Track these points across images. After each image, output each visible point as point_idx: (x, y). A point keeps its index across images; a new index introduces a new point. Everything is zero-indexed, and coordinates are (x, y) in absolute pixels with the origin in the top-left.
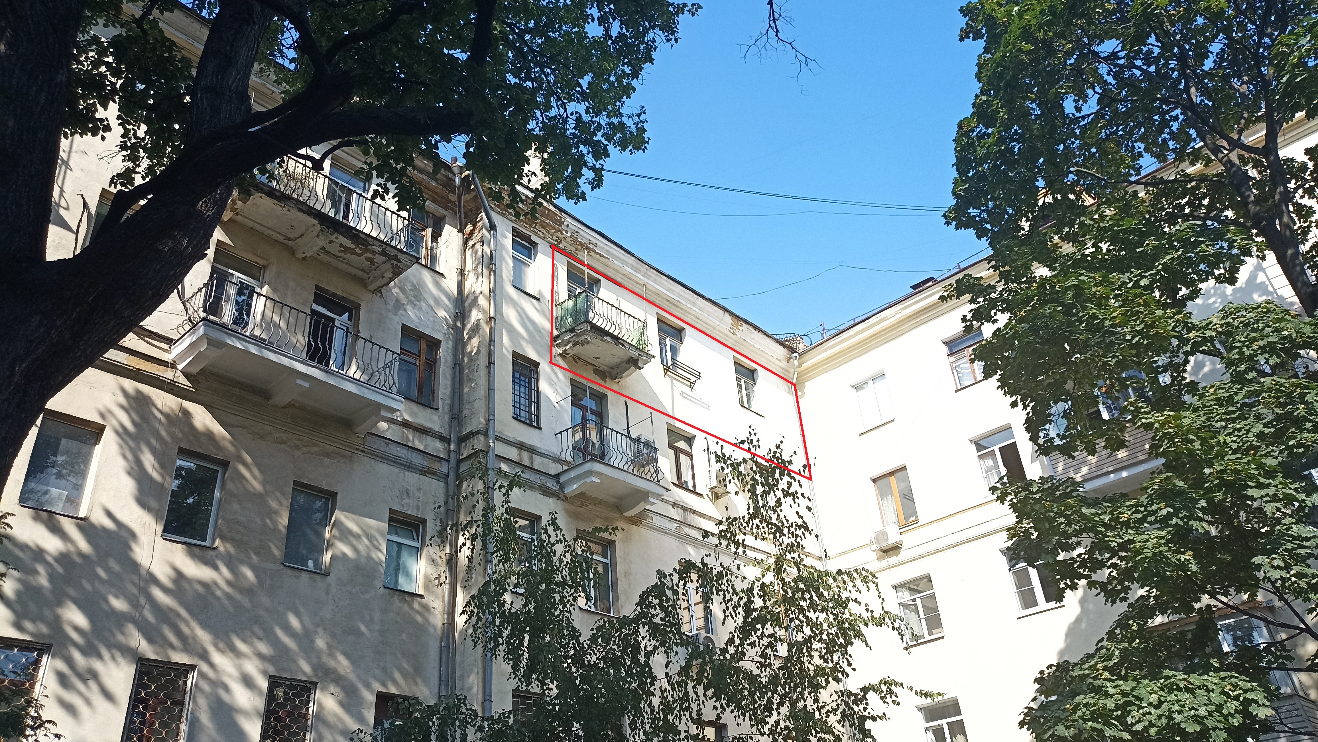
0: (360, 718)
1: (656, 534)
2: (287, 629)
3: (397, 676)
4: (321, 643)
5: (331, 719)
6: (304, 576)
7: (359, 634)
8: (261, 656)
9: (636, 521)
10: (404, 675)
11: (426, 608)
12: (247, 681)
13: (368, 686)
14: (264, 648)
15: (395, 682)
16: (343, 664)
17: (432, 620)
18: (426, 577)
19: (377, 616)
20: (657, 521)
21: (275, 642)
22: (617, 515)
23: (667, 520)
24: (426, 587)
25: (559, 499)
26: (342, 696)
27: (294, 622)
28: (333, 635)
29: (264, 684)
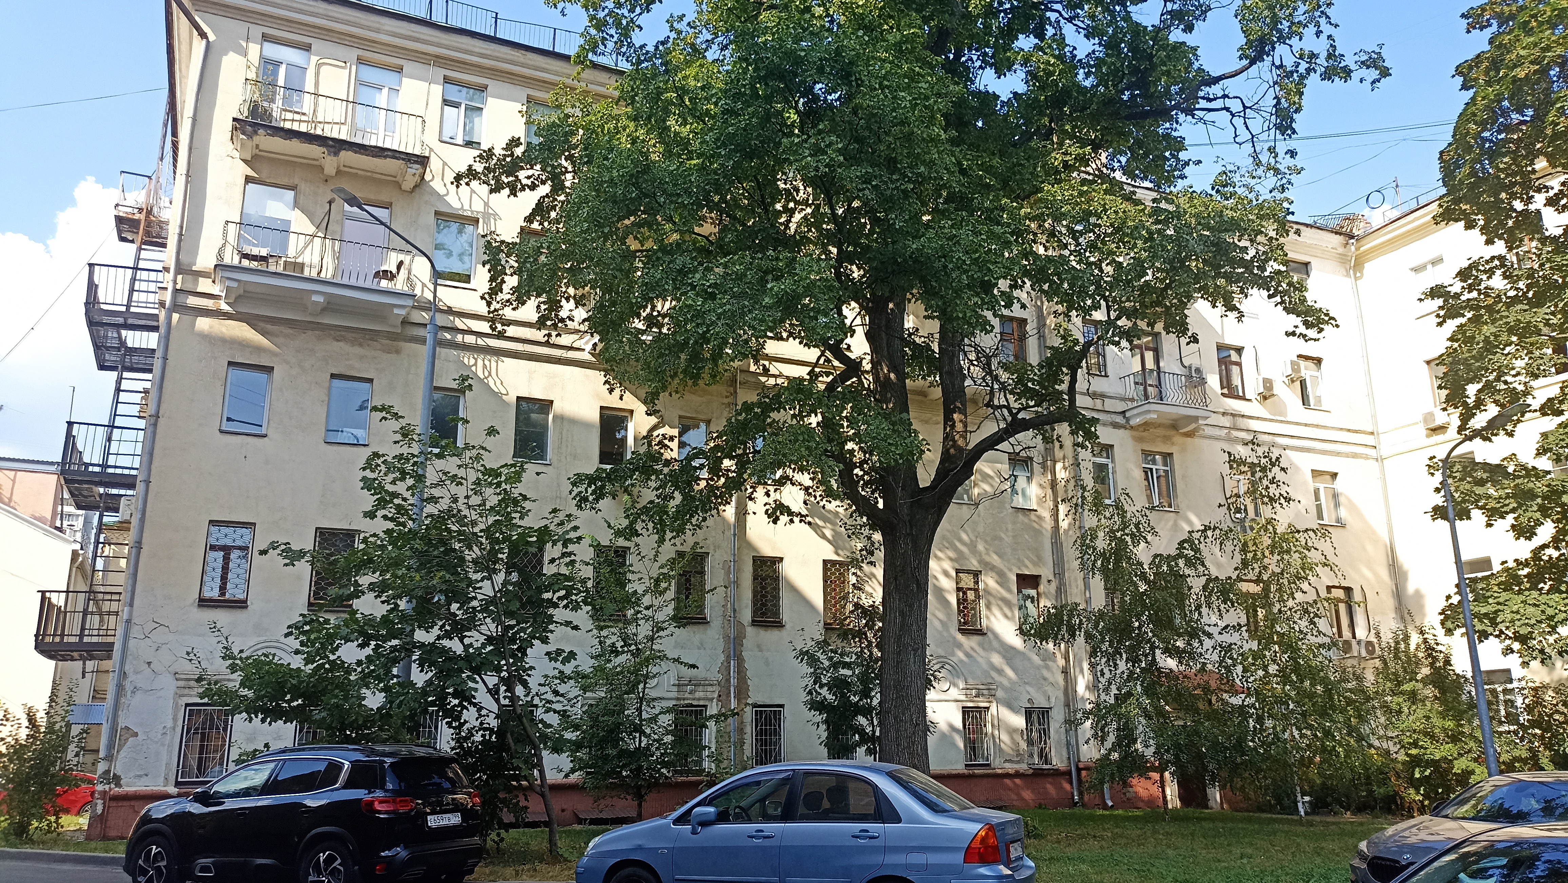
0: (1009, 590)
1: (1207, 441)
2: (961, 540)
3: (1027, 562)
4: (981, 547)
5: (994, 592)
6: (965, 507)
7: (1001, 539)
8: (951, 559)
9: (1190, 435)
10: (1032, 562)
11: (1040, 518)
12: (946, 574)
13: (1010, 570)
14: (951, 554)
15: (1027, 567)
16: (995, 559)
17: (1044, 525)
18: (1037, 496)
19: (1010, 526)
20: (1209, 431)
21: (956, 550)
22: (1173, 432)
23: (1217, 429)
24: (1038, 504)
25: (1126, 429)
26: (996, 577)
27: (964, 537)
28: (986, 541)
29: (954, 574)
